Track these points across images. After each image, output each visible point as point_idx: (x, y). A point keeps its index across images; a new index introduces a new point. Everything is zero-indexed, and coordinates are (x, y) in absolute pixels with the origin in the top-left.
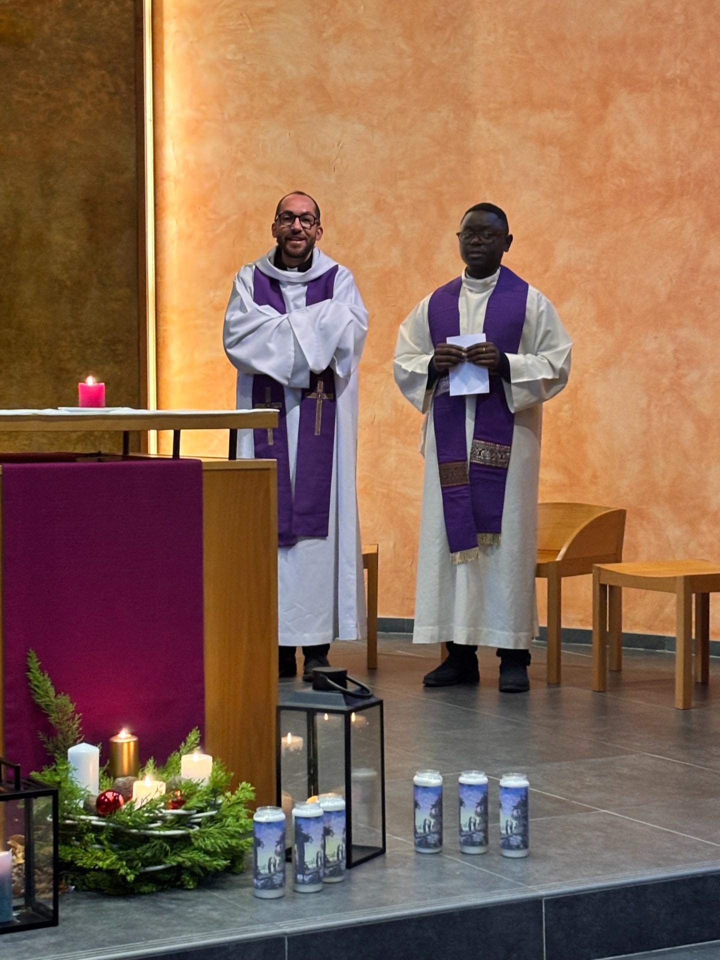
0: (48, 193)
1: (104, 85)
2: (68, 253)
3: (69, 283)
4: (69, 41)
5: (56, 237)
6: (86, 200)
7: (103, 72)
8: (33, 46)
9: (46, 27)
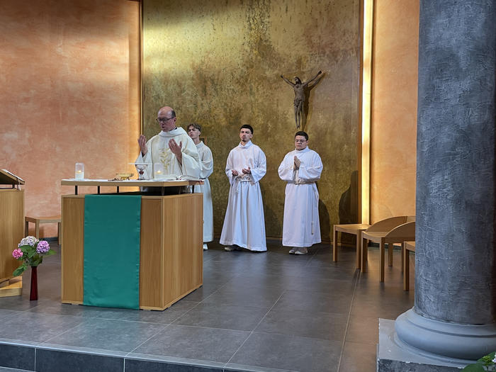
2: (340, 135)
3: (339, 144)
5: (337, 131)
6: (344, 120)
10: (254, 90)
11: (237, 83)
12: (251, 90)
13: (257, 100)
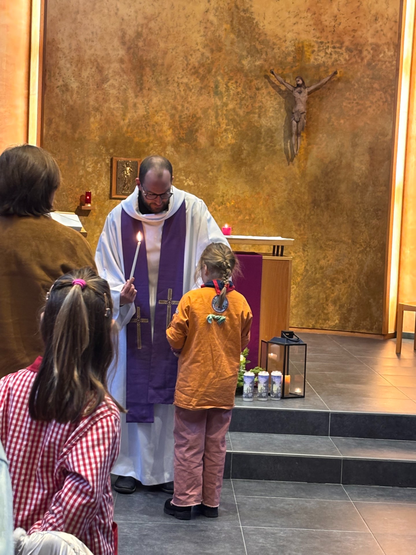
0: (354, 145)
1: (381, 98)
2: (361, 171)
3: (360, 184)
4: (368, 79)
5: (357, 165)
6: (370, 148)
7: (381, 92)
8: (353, 82)
9: (359, 74)
10: (222, 88)
11: (194, 73)
12: (217, 87)
13: (226, 104)
